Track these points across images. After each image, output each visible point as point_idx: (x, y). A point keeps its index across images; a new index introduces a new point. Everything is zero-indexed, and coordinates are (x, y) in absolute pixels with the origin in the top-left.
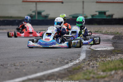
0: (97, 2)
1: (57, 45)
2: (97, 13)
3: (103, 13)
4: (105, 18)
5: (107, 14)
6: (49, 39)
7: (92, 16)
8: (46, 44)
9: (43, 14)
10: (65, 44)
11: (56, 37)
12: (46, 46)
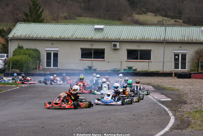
0: (127, 61)
1: (114, 103)
2: (127, 68)
3: (130, 68)
4: (132, 72)
5: (133, 68)
6: (108, 99)
7: (124, 70)
8: (106, 102)
9: (93, 68)
10: (120, 103)
11: (114, 97)
12: (106, 104)
